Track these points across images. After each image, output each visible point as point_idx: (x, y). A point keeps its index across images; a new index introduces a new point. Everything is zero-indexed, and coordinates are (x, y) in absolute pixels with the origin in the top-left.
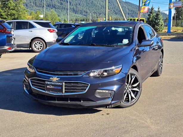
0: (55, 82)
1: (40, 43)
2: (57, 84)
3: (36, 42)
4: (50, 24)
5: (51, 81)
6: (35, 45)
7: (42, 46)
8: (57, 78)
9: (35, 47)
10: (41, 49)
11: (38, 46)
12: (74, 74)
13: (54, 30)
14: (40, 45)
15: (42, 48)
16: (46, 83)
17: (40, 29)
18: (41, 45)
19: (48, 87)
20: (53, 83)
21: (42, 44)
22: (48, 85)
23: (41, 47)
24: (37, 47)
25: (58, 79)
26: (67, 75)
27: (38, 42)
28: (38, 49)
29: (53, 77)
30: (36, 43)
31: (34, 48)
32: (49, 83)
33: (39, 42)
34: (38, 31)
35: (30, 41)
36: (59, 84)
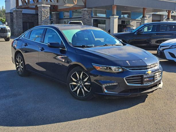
20: (148, 76)
29: (147, 71)
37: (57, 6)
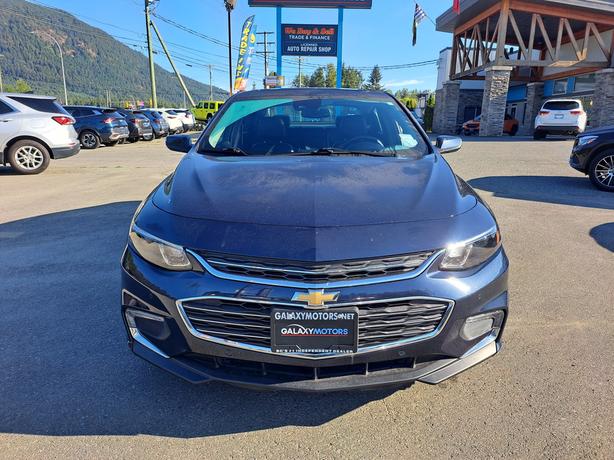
0: (318, 311)
1: (33, 151)
2: (331, 316)
3: (23, 148)
4: (55, 103)
5: (301, 309)
6: (19, 156)
7: (41, 157)
8: (327, 291)
9: (21, 161)
10: (39, 166)
11: (29, 158)
12: (388, 270)
13: (67, 120)
14: (34, 155)
15: (41, 163)
16: (278, 316)
17: (29, 116)
18: (38, 154)
19: (285, 331)
20: (309, 316)
21: (40, 153)
22: (286, 323)
23: (39, 159)
24: (28, 162)
25: (330, 297)
26: (363, 274)
27: (28, 150)
28: (31, 166)
29: (306, 291)
30: (22, 151)
31: (18, 163)
32: (291, 316)
33: (31, 148)
34: (25, 120)
35: (4, 146)
36: (341, 316)
37: (542, 68)
